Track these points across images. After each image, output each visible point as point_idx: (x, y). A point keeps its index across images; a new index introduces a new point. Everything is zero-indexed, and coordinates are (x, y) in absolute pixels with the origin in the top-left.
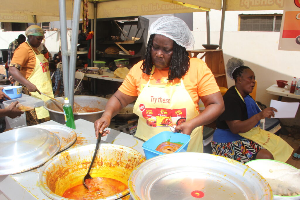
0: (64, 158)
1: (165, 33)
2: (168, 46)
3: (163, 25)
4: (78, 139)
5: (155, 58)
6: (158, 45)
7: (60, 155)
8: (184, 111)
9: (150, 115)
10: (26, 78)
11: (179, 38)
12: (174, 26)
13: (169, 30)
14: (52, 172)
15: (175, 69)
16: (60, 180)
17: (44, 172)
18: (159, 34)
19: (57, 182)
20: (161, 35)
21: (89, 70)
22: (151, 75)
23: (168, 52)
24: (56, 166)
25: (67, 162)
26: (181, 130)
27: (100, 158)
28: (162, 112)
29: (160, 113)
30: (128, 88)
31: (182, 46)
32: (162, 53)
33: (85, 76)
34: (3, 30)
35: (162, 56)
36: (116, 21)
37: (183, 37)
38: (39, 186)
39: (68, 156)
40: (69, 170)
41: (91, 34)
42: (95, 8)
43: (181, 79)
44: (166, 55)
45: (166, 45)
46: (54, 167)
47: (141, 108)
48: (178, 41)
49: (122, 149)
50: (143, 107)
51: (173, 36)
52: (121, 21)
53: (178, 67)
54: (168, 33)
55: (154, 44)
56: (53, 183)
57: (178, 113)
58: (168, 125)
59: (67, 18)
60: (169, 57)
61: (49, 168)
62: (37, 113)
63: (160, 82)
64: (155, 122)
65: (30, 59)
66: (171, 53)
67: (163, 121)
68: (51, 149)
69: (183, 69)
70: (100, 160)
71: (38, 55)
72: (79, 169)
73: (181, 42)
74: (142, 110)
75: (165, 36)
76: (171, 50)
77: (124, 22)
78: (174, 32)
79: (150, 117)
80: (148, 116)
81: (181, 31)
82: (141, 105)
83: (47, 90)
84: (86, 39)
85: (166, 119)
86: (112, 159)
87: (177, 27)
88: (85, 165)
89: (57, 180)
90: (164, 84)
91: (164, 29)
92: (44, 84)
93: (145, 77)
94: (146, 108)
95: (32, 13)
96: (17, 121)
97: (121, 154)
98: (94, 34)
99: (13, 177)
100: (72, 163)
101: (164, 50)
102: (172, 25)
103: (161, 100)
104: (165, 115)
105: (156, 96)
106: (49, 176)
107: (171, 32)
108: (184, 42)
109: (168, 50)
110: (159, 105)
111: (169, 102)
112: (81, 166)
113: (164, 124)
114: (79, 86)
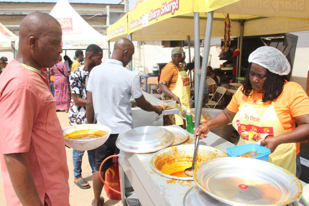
0: (173, 150)
1: (259, 62)
2: (261, 73)
3: (258, 55)
4: (189, 140)
5: (252, 82)
6: (254, 71)
7: (171, 147)
8: (271, 129)
9: (244, 129)
10: (170, 90)
11: (271, 67)
12: (268, 56)
13: (263, 60)
14: (162, 157)
15: (268, 92)
16: (167, 165)
17: (156, 156)
18: (255, 63)
19: (164, 165)
20: (256, 64)
21: (232, 86)
22: (249, 97)
23: (262, 78)
24: (166, 155)
25: (175, 154)
26: (265, 144)
27: (200, 156)
28: (253, 128)
29: (251, 129)
30: (232, 106)
31: (275, 73)
32: (257, 79)
33: (227, 91)
34: (163, 46)
35: (257, 81)
36: (262, 39)
37: (276, 66)
38: (150, 163)
39: (176, 149)
40: (175, 160)
41: (237, 51)
42: (242, 27)
43: (273, 102)
44: (261, 81)
45: (260, 72)
46: (164, 154)
47: (237, 123)
48: (271, 69)
49: (217, 151)
50: (239, 122)
51: (266, 64)
52: (267, 39)
53: (270, 91)
54: (262, 62)
55: (251, 71)
56: (161, 165)
57: (266, 131)
58: (258, 140)
59: (212, 37)
60: (263, 82)
61: (160, 154)
62: (176, 120)
63: (256, 103)
64: (248, 136)
65: (174, 75)
66: (265, 78)
67: (254, 136)
68: (167, 142)
69: (276, 93)
70: (200, 157)
71: (180, 72)
72: (183, 161)
73: (274, 70)
74: (238, 125)
75: (259, 65)
76: (265, 76)
77: (271, 39)
78: (267, 62)
79: (244, 131)
80: (242, 130)
81: (274, 60)
82: (238, 121)
83: (185, 101)
84: (232, 56)
85: (256, 134)
86: (209, 158)
87: (270, 57)
88: (188, 159)
89: (164, 163)
90: (259, 104)
91: (259, 59)
92: (183, 96)
93: (245, 99)
94: (241, 123)
95: (184, 33)
96: (156, 123)
97: (215, 156)
98: (240, 51)
99: (137, 155)
100: (179, 155)
101: (259, 76)
102: (266, 55)
103: (253, 118)
104: (255, 131)
105: (249, 115)
106: (159, 159)
107: (264, 61)
108: (277, 70)
109: (262, 76)
110: (250, 122)
111: (258, 120)
112: (185, 159)
113: (255, 139)
114: (220, 100)
